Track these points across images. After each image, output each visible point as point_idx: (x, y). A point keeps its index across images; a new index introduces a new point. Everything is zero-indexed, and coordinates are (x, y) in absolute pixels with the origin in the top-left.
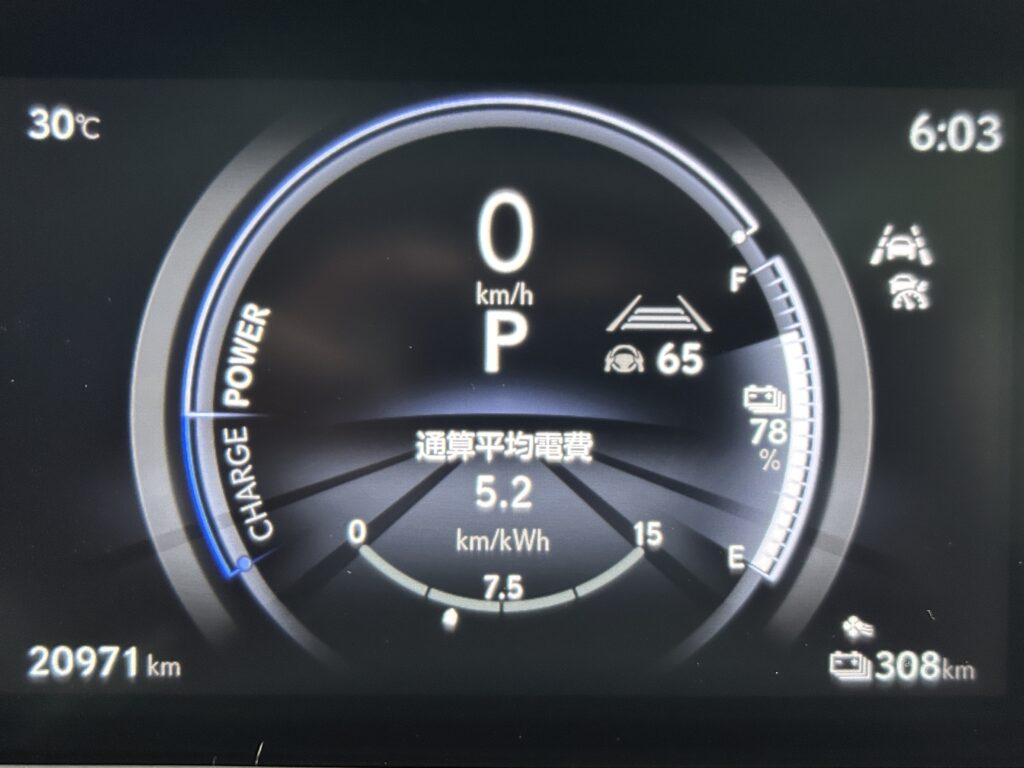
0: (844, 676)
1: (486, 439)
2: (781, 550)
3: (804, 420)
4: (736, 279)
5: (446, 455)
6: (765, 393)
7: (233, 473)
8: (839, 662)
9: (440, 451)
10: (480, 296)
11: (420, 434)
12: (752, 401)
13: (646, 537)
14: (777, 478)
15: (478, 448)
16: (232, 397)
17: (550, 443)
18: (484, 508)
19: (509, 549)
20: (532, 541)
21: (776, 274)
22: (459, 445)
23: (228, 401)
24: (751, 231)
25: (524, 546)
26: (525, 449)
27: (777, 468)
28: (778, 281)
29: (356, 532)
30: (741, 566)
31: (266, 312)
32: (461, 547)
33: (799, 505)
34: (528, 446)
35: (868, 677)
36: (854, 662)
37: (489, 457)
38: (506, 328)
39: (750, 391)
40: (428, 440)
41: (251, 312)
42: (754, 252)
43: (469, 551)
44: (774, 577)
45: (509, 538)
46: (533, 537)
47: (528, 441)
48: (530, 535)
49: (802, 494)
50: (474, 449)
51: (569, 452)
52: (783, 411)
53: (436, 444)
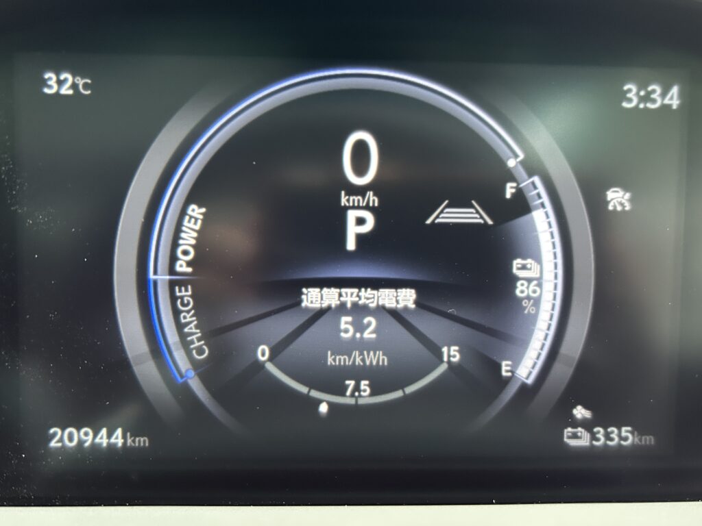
0: (573, 443)
1: (346, 294)
2: (535, 364)
3: (551, 281)
4: (510, 190)
5: (321, 304)
6: (527, 264)
7: (182, 315)
8: (570, 434)
9: (317, 301)
10: (344, 201)
11: (304, 290)
12: (518, 269)
13: (449, 356)
14: (533, 318)
15: (342, 299)
16: (181, 266)
17: (389, 295)
18: (344, 338)
19: (362, 364)
20: (376, 359)
21: (535, 187)
22: (329, 297)
23: (178, 269)
24: (519, 160)
25: (371, 362)
26: (373, 300)
27: (533, 312)
28: (537, 191)
29: (263, 353)
30: (509, 374)
31: (203, 210)
32: (331, 363)
33: (547, 335)
34: (374, 298)
35: (588, 444)
36: (579, 434)
37: (349, 305)
38: (360, 221)
39: (517, 263)
40: (309, 294)
41: (193, 210)
42: (521, 173)
43: (335, 366)
44: (530, 381)
45: (361, 357)
46: (377, 356)
47: (374, 294)
48: (375, 355)
49: (549, 329)
50: (339, 300)
51: (400, 302)
52: (538, 275)
53: (314, 296)
